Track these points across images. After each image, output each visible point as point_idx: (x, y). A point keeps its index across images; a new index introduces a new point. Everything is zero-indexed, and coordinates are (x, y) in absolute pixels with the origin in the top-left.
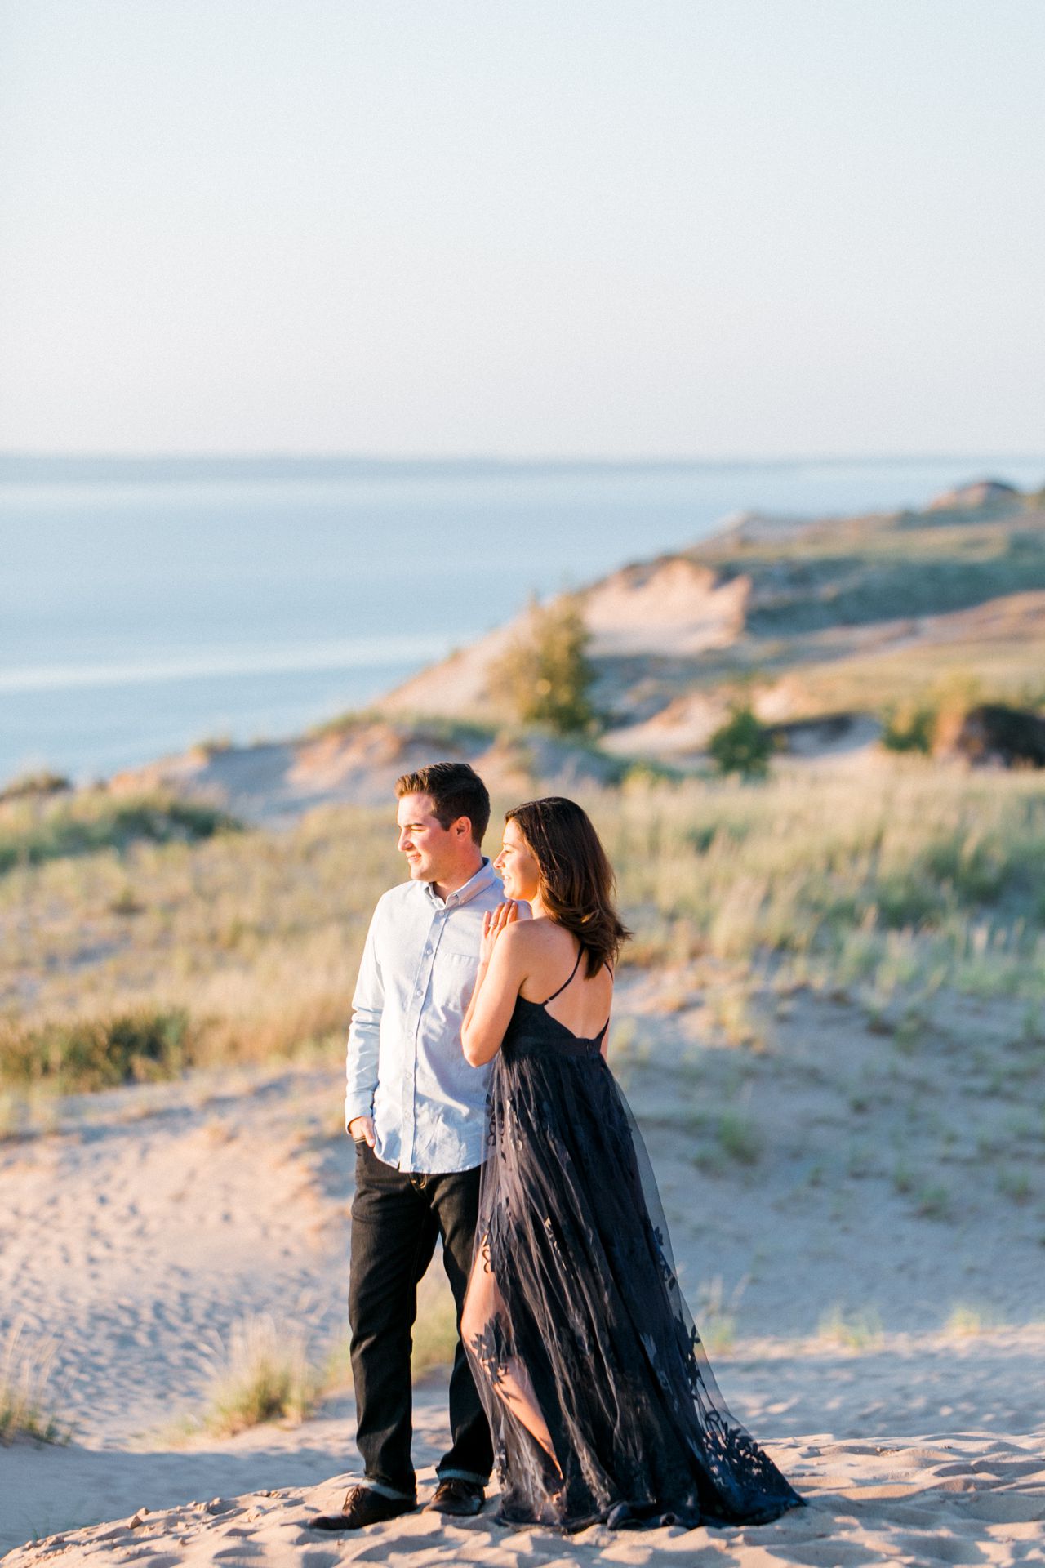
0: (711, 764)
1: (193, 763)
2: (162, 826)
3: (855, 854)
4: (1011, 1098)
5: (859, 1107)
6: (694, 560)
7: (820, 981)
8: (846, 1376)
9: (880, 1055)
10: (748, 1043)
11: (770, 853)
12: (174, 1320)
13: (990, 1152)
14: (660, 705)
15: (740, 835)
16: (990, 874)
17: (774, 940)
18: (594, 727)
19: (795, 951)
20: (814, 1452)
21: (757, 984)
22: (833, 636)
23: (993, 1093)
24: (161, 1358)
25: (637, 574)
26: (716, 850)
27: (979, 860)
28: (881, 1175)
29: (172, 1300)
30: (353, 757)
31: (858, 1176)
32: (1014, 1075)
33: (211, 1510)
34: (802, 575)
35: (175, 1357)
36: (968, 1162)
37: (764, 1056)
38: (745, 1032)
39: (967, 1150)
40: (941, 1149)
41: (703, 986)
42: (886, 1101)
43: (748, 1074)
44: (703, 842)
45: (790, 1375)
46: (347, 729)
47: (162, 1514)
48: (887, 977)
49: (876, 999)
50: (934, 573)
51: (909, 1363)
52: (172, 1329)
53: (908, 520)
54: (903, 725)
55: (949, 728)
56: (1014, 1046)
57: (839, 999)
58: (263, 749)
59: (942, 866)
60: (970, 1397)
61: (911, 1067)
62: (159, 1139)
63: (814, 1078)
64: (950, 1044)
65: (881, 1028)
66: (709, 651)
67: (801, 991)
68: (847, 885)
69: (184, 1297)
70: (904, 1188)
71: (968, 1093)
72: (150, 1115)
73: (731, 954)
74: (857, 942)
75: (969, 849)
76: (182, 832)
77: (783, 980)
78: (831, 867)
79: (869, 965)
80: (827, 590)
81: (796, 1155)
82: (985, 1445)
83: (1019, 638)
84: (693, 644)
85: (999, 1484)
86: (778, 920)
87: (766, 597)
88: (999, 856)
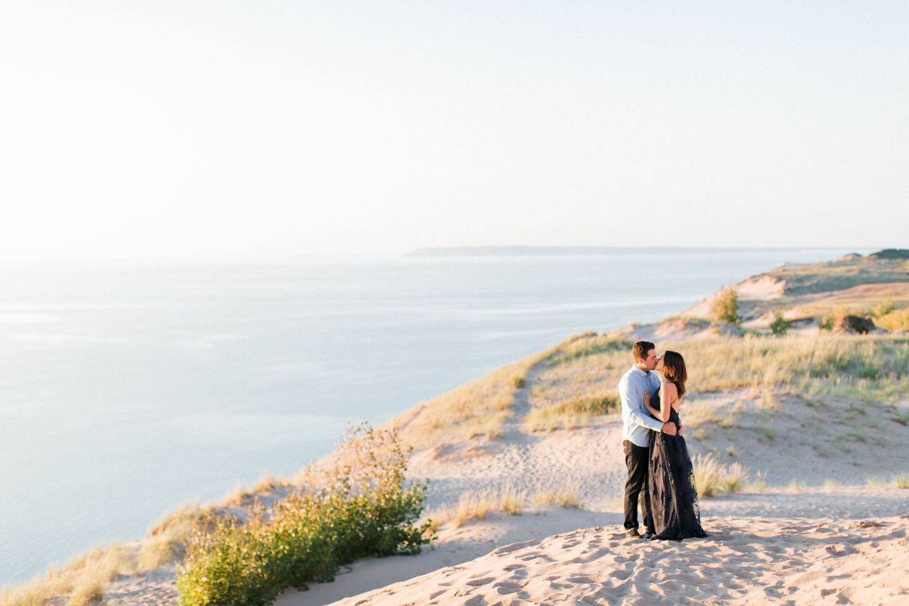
0: (771, 331)
1: (630, 329)
2: (621, 345)
3: (806, 357)
4: (845, 424)
5: (803, 426)
6: (770, 275)
7: (793, 391)
8: (794, 499)
9: (810, 412)
10: (772, 408)
11: (782, 356)
12: (616, 477)
13: (839, 439)
14: (761, 314)
15: (774, 351)
16: (845, 363)
17: (781, 380)
18: (738, 321)
19: (786, 383)
20: (752, 522)
21: (776, 392)
22: (809, 296)
23: (841, 423)
24: (611, 487)
25: (755, 279)
26: (768, 355)
27: (841, 359)
28: (809, 444)
29: (616, 471)
30: (672, 328)
31: (802, 445)
32: (847, 419)
33: (596, 530)
34: (800, 280)
35: (616, 487)
36: (833, 442)
37: (777, 412)
38: (772, 405)
39: (833, 438)
40: (826, 438)
41: (761, 392)
42: (811, 424)
43: (773, 416)
44: (765, 353)
45: (779, 498)
46: (671, 321)
48: (811, 392)
49: (808, 397)
50: (838, 279)
52: (614, 479)
53: (830, 264)
54: (824, 322)
55: (839, 322)
56: (847, 411)
57: (798, 396)
58: (648, 326)
59: (831, 361)
61: (816, 415)
62: (614, 429)
63: (791, 418)
64: (829, 410)
65: (810, 405)
66: (775, 299)
67: (788, 394)
68: (805, 365)
69: (619, 471)
70: (815, 448)
71: (834, 423)
72: (611, 423)
73: (769, 384)
74: (804, 380)
75: (838, 357)
76: (625, 347)
77: (783, 391)
78: (800, 360)
79: (807, 388)
80: (808, 284)
81: (785, 438)
82: (799, 521)
83: (862, 297)
84: (770, 298)
85: (796, 533)
86: (782, 375)
87: (790, 285)
88: (847, 358)
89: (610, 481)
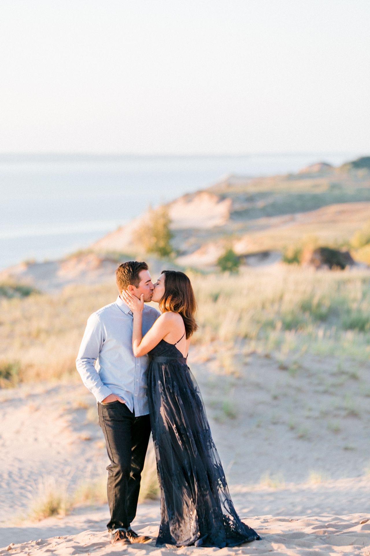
0: (219, 269)
1: (21, 269)
2: (11, 292)
3: (273, 302)
4: (331, 394)
5: (275, 398)
6: (210, 192)
7: (260, 350)
8: (271, 498)
9: (284, 378)
10: (233, 373)
11: (240, 302)
12: (17, 479)
13: (325, 414)
14: (198, 247)
15: (229, 295)
16: (324, 310)
17: (243, 334)
18: (173, 255)
19: (251, 339)
20: (266, 521)
21: (236, 351)
22: (263, 221)
23: (325, 392)
24: (11, 493)
25: (188, 198)
26: (220, 300)
27: (319, 305)
28: (283, 423)
29: (15, 471)
30: (82, 266)
31: (275, 423)
32: (333, 386)
33: (38, 544)
34: (251, 198)
35: (17, 492)
36: (316, 418)
37: (239, 378)
38: (232, 369)
39: (316, 414)
40: (307, 413)
41: (216, 352)
42: (285, 395)
43: (233, 385)
44: (215, 298)
45: (250, 498)
46: (80, 256)
47: (19, 545)
48: (285, 348)
49: (281, 356)
50: (301, 197)
51: (295, 494)
52: (15, 481)
53: (291, 177)
54: (290, 254)
55: (307, 255)
56: (333, 375)
57: (267, 356)
58: (48, 263)
59: (305, 307)
60: (318, 506)
61: (295, 382)
62: (10, 410)
63: (258, 386)
64: (310, 374)
65: (283, 368)
66: (216, 227)
67: (253, 354)
68: (269, 314)
69: (20, 469)
70: (292, 428)
71: (316, 392)
72: (6, 401)
73: (226, 340)
74: (273, 335)
75: (315, 301)
76: (18, 295)
77: (247, 349)
78: (263, 307)
79: (278, 345)
80: (260, 204)
81: (251, 416)
82: (331, 518)
83: (333, 221)
84: (210, 224)
85: (337, 532)
86: (244, 327)
87: (238, 207)
88: (327, 303)
89: (8, 484)
